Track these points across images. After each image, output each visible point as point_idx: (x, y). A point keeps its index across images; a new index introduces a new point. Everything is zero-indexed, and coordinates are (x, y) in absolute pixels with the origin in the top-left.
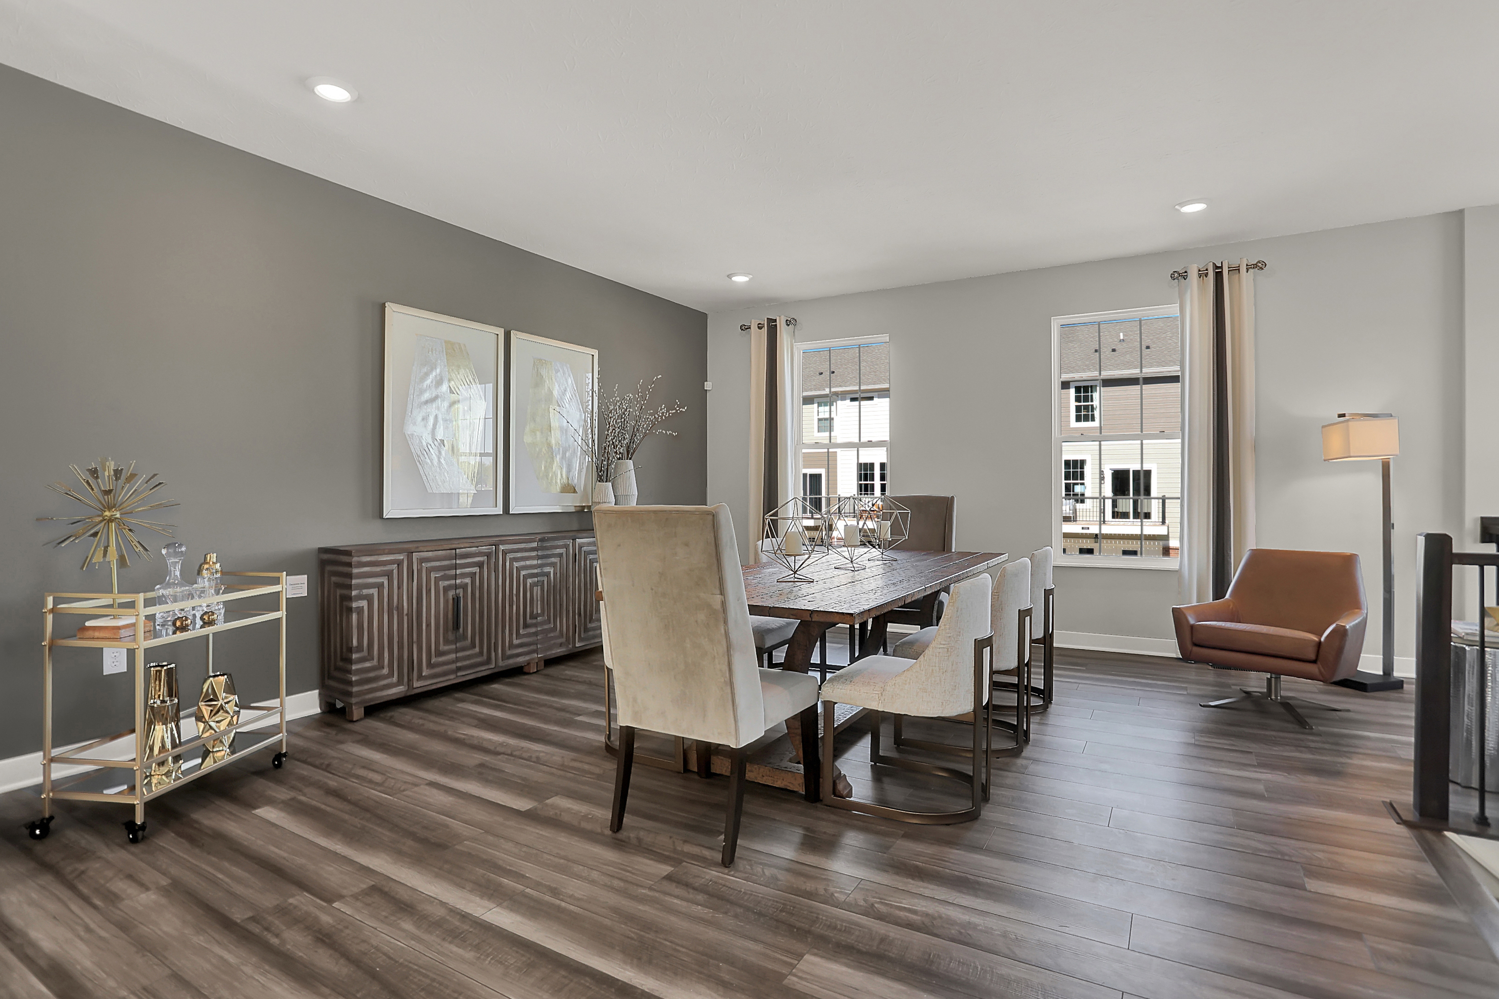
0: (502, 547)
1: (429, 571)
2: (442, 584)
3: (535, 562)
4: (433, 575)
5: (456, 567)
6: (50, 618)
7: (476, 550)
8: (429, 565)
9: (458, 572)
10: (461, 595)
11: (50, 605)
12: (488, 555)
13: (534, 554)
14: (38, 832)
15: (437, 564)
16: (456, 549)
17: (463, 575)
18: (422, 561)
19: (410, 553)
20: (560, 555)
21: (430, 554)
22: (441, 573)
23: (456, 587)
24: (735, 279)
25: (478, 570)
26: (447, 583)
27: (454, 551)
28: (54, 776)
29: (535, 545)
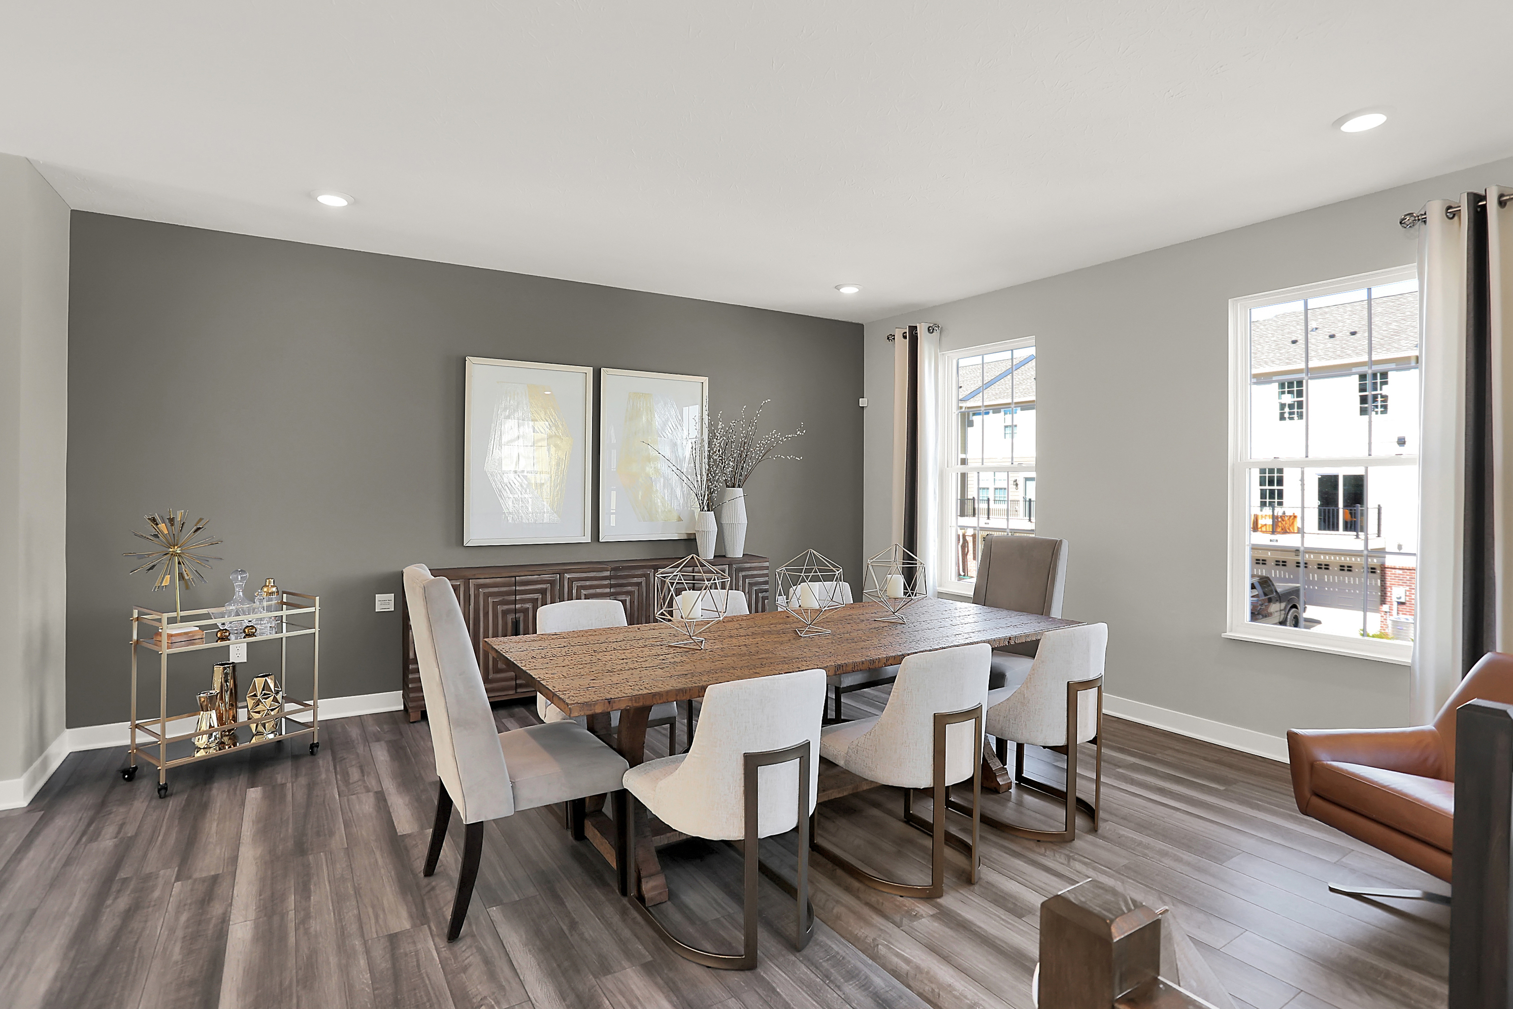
0: (567, 576)
1: (487, 596)
2: (500, 608)
3: (608, 590)
4: (490, 600)
5: (515, 593)
6: (135, 625)
7: (538, 578)
8: (487, 590)
9: (518, 597)
10: (521, 619)
11: (136, 616)
12: (552, 583)
13: (607, 582)
14: (126, 776)
15: (496, 590)
16: (515, 577)
17: (523, 601)
18: (478, 587)
19: (467, 581)
20: (639, 584)
21: (488, 581)
22: (500, 598)
23: (516, 611)
24: (843, 290)
25: (541, 597)
26: (505, 607)
27: (514, 579)
28: (138, 740)
29: (607, 573)
